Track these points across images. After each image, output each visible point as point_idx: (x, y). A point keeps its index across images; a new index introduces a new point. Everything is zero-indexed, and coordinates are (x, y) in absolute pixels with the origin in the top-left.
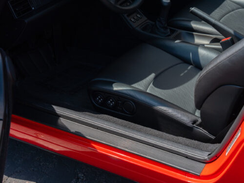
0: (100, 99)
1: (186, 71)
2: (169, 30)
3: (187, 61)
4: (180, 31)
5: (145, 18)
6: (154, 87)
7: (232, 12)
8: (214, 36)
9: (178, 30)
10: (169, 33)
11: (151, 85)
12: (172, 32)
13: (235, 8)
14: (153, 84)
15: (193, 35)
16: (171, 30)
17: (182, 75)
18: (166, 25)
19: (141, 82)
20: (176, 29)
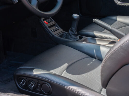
0: (23, 82)
1: (92, 62)
2: (78, 37)
3: (92, 56)
4: (86, 37)
5: (61, 30)
6: (67, 73)
7: (122, 28)
8: (111, 40)
9: (85, 37)
10: (79, 38)
11: (65, 72)
12: (81, 38)
13: (123, 26)
14: (66, 71)
15: (95, 39)
16: (79, 37)
17: (88, 65)
18: (76, 33)
19: (57, 69)
20: (84, 36)
